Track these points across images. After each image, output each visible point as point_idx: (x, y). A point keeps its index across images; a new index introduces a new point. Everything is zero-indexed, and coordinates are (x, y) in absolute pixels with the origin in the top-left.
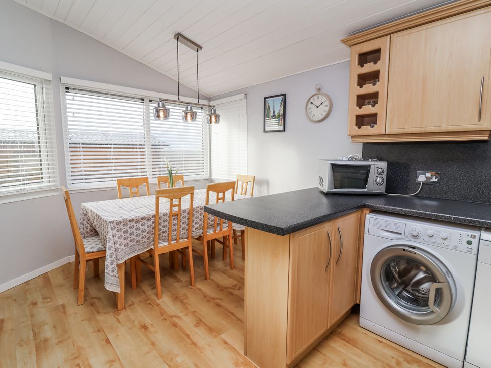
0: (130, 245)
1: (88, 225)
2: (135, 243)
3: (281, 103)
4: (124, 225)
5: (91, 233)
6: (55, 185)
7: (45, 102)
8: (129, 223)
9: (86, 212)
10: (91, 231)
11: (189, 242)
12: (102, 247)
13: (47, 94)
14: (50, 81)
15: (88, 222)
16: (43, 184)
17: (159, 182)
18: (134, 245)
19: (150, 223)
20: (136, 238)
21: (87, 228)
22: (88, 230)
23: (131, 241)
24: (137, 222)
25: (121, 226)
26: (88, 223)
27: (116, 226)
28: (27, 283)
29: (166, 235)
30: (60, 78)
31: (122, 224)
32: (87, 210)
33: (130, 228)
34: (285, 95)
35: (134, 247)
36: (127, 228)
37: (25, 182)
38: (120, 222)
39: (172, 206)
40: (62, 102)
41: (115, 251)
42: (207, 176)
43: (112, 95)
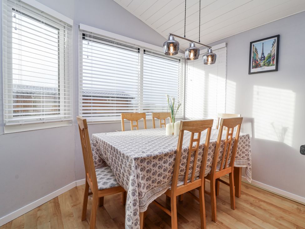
0: (151, 187)
1: (97, 155)
2: (156, 184)
3: (273, 45)
4: (148, 163)
5: (99, 163)
6: (69, 117)
7: (66, 43)
8: (152, 160)
9: (97, 142)
10: (100, 161)
11: (202, 180)
12: (115, 183)
13: (68, 37)
14: (71, 26)
15: (98, 152)
16: (59, 116)
17: (153, 118)
18: (155, 187)
19: (172, 160)
20: (157, 178)
21: (96, 159)
22: (97, 160)
23: (153, 182)
24: (160, 159)
25: (145, 164)
26: (97, 154)
27: (140, 164)
28: (39, 208)
29: (183, 173)
30: (79, 26)
31: (146, 161)
32: (99, 142)
33: (154, 166)
34: (278, 36)
35: (155, 189)
36: (150, 166)
37: (45, 113)
38: (145, 159)
39: (193, 140)
40: (79, 47)
41: (139, 195)
42: (182, 115)
43: (118, 44)
